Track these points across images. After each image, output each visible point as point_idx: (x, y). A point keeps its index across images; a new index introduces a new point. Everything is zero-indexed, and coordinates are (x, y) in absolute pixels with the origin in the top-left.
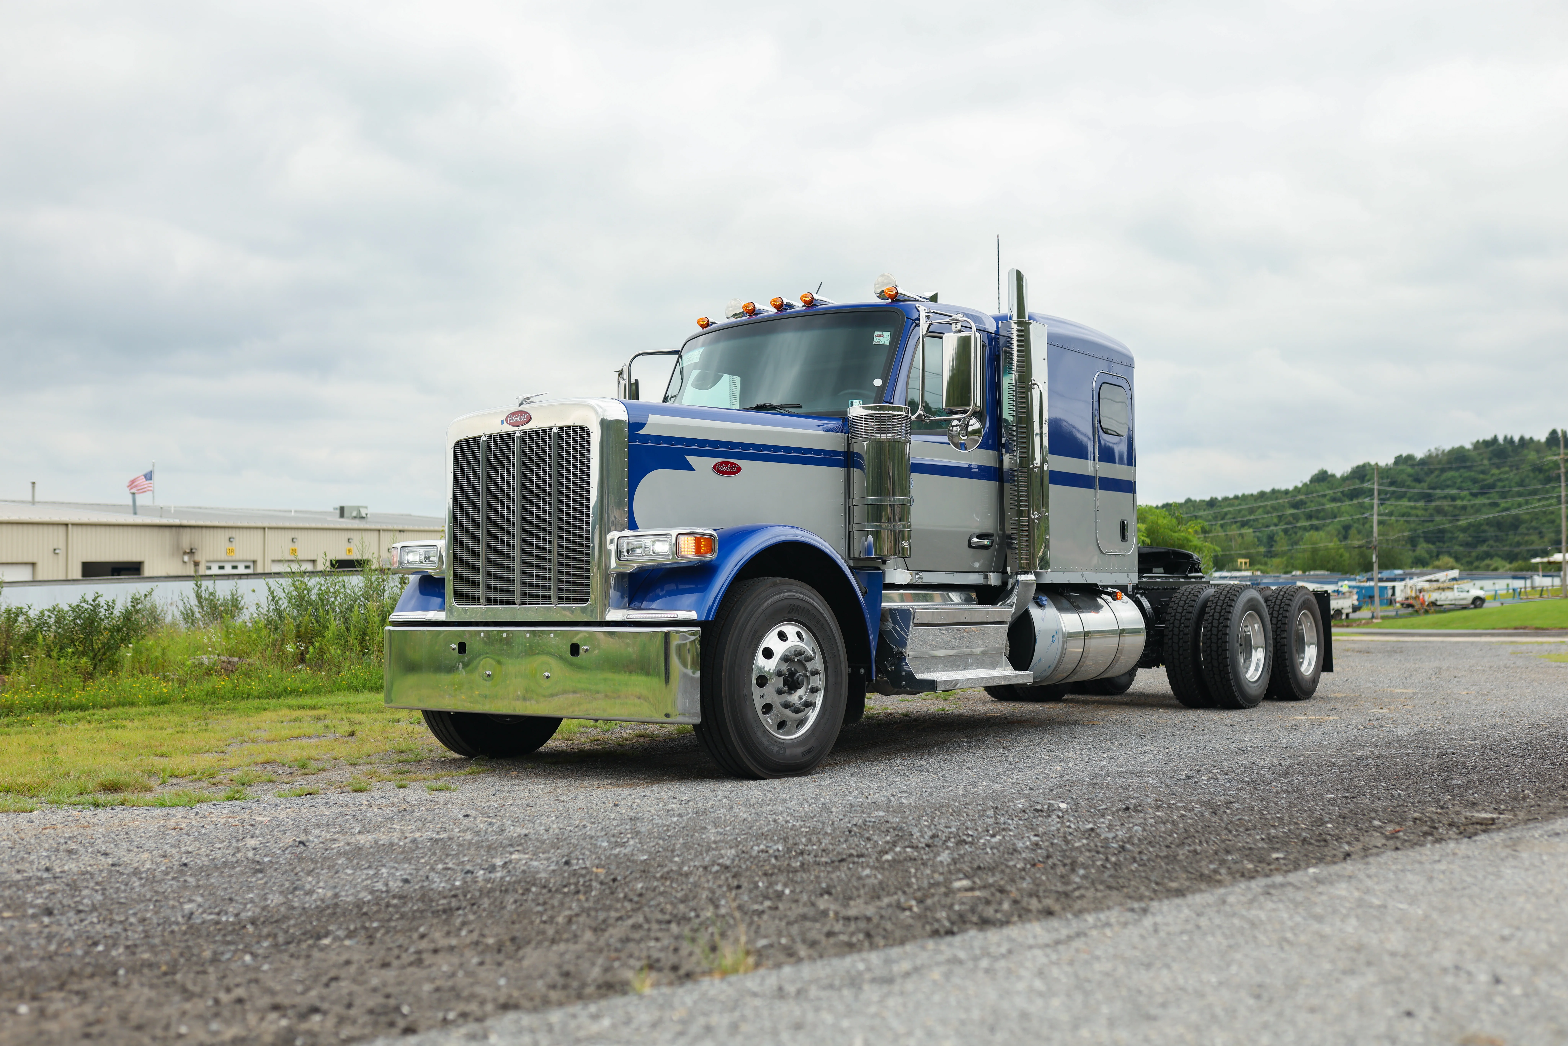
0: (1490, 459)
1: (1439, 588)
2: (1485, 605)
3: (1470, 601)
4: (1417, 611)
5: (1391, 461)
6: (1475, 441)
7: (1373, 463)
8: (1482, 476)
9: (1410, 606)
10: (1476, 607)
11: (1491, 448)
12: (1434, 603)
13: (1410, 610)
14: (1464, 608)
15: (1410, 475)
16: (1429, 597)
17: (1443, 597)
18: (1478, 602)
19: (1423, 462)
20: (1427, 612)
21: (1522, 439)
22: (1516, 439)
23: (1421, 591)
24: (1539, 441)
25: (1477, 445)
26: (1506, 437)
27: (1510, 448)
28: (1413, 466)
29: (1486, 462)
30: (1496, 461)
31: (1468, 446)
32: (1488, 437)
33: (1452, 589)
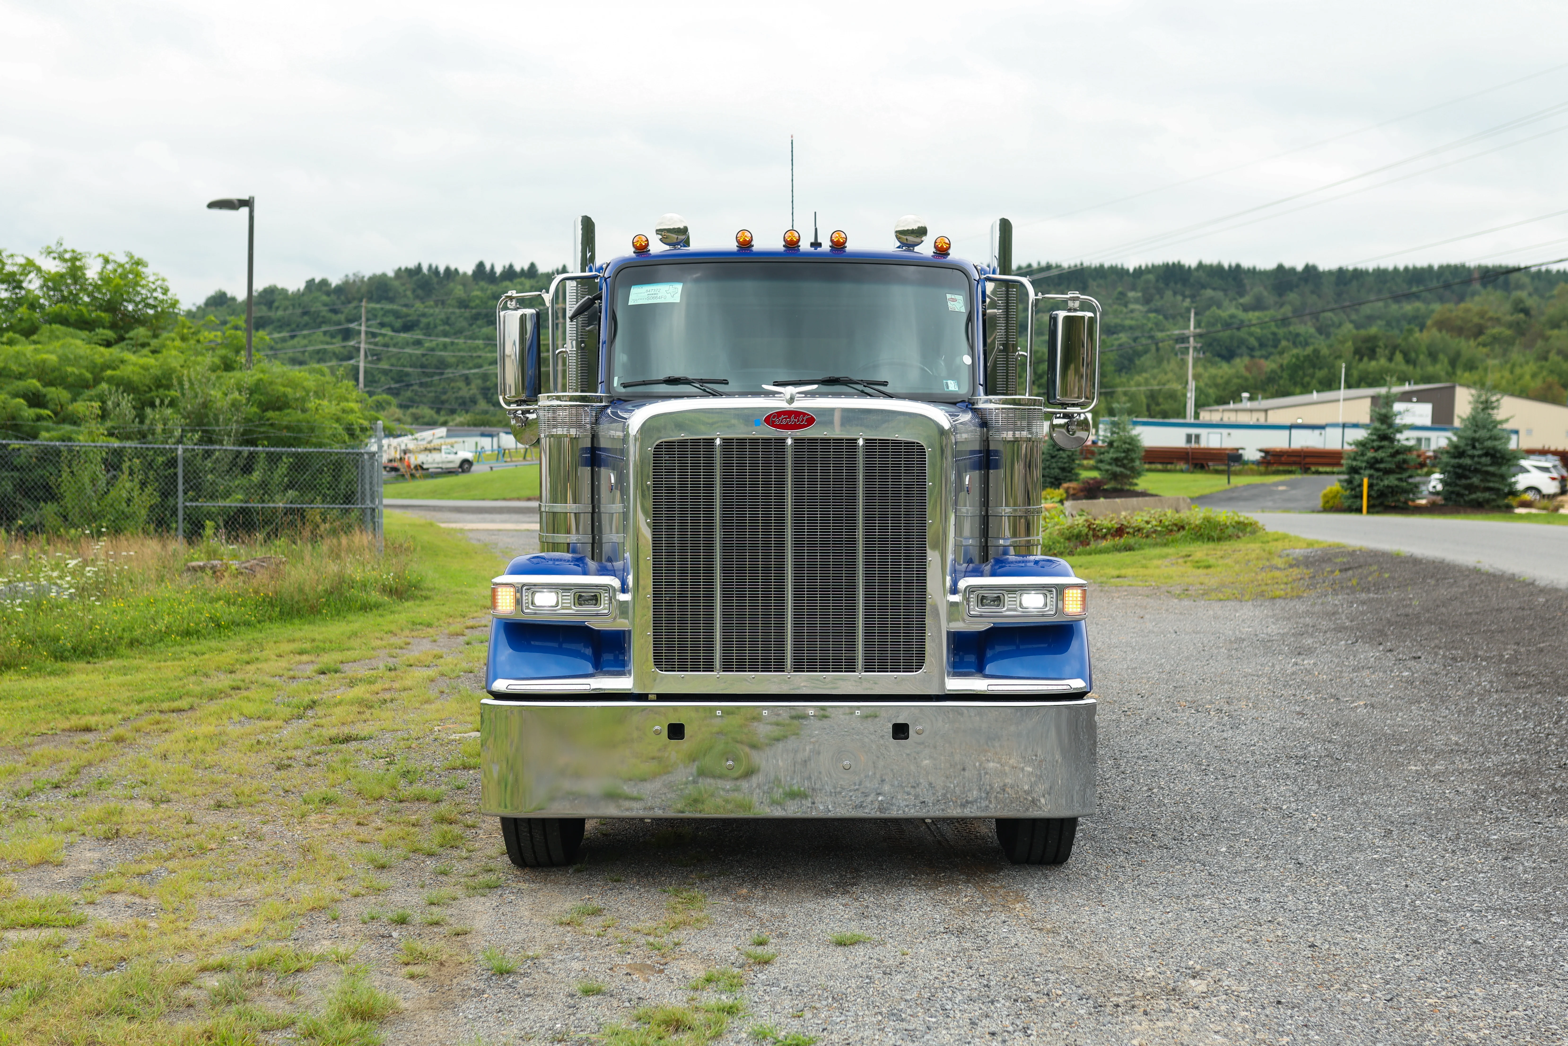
0: (414, 291)
1: (426, 449)
2: (473, 468)
3: (457, 464)
4: (403, 476)
5: (302, 286)
6: (396, 268)
7: (280, 286)
8: (405, 310)
9: (395, 469)
10: (463, 471)
11: (415, 278)
12: (419, 467)
13: (393, 473)
14: (450, 472)
15: (325, 305)
16: (414, 460)
17: (431, 460)
18: (466, 465)
19: (340, 290)
20: (413, 476)
21: (447, 269)
22: (442, 269)
23: (405, 452)
24: (465, 274)
25: (399, 272)
26: (430, 267)
27: (435, 280)
28: (328, 294)
29: (409, 293)
30: (420, 292)
31: (391, 274)
32: (412, 265)
33: (440, 450)
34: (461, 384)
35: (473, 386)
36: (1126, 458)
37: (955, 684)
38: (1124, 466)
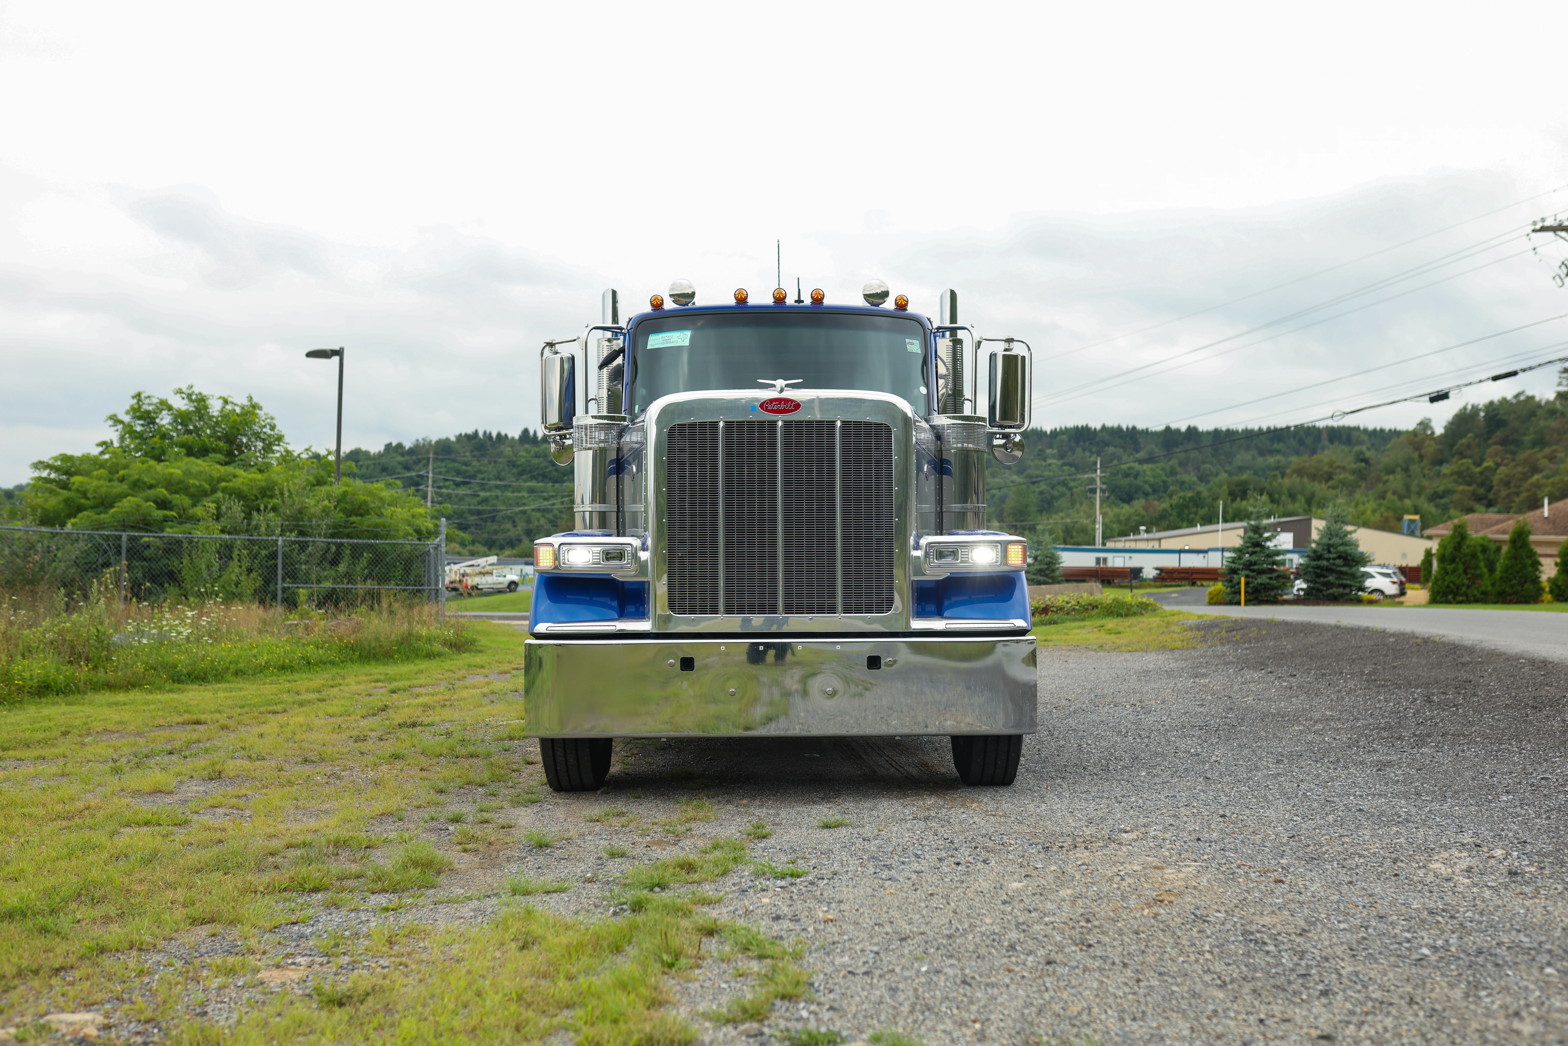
0: (472, 451)
1: (480, 573)
2: (519, 588)
3: (506, 585)
4: (461, 594)
5: (381, 448)
6: (458, 433)
7: (364, 449)
8: (464, 468)
9: (455, 589)
10: (511, 591)
11: (473, 442)
12: (475, 588)
13: (454, 593)
14: (500, 592)
15: (400, 463)
16: (471, 581)
17: (485, 582)
18: (512, 586)
19: (412, 451)
20: (470, 595)
21: (499, 435)
22: (494, 435)
23: (463, 575)
24: (513, 438)
25: (459, 438)
26: (485, 432)
27: (489, 443)
28: (402, 455)
29: (468, 454)
30: (476, 453)
31: (453, 439)
32: (470, 431)
33: (492, 574)
34: (509, 526)
35: (519, 528)
36: (1047, 569)
37: (918, 624)
38: (1046, 576)
